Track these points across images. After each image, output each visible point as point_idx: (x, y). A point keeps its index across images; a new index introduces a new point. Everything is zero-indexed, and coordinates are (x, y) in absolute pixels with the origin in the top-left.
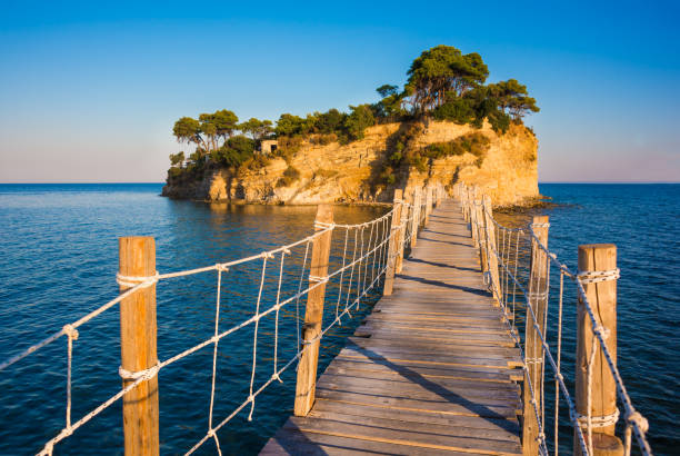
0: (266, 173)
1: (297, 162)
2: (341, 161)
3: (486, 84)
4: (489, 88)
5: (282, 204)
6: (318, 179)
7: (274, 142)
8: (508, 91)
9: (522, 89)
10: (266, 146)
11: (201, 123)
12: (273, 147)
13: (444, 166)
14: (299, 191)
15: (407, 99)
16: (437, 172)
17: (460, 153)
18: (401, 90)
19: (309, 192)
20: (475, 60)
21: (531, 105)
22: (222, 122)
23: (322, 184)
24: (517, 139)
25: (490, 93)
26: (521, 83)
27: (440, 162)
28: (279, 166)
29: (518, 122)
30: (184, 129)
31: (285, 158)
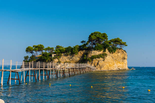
0: (53, 62)
1: (61, 60)
2: (72, 59)
10: (53, 56)
11: (33, 48)
12: (55, 56)
16: (94, 62)
17: (99, 58)
20: (104, 35)
22: (39, 48)
24: (120, 54)
27: (94, 60)
28: (56, 60)
30: (28, 50)
31: (57, 58)
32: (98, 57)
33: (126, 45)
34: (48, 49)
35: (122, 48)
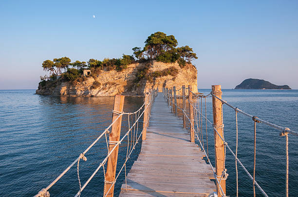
0: (86, 83)
1: (98, 79)
2: (117, 78)
3: (176, 48)
4: (178, 49)
5: (92, 96)
6: (108, 86)
7: (89, 71)
8: (185, 50)
9: (191, 50)
10: (85, 72)
11: (54, 63)
12: (88, 73)
13: (160, 80)
14: (100, 91)
15: (144, 53)
16: (157, 83)
17: (166, 75)
18: (142, 49)
19: (104, 91)
20: (172, 37)
21: (194, 56)
22: (63, 62)
23: (109, 88)
24: (189, 70)
25: (178, 51)
26: (190, 47)
27: (158, 79)
28: (91, 80)
29: (189, 63)
30: (47, 65)
31: (93, 77)
32: (164, 73)
33: (196, 58)
34: (77, 64)
35: (191, 62)
